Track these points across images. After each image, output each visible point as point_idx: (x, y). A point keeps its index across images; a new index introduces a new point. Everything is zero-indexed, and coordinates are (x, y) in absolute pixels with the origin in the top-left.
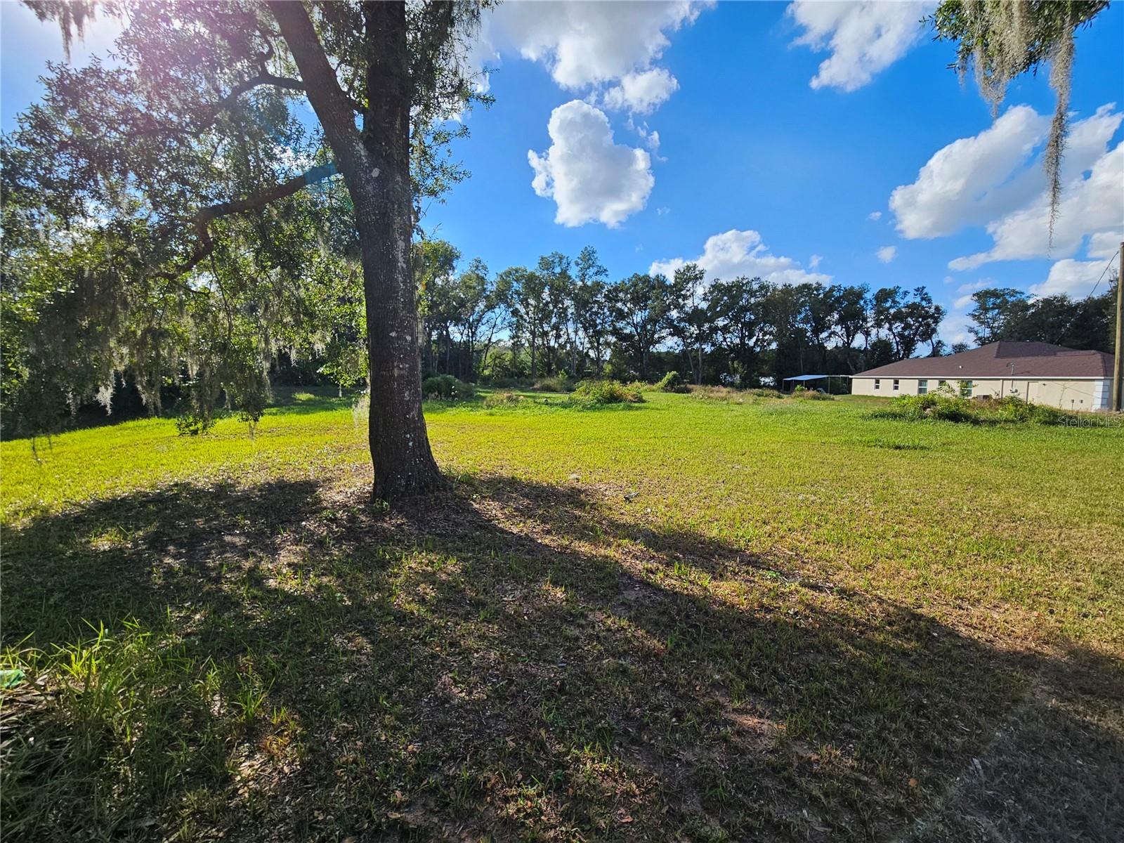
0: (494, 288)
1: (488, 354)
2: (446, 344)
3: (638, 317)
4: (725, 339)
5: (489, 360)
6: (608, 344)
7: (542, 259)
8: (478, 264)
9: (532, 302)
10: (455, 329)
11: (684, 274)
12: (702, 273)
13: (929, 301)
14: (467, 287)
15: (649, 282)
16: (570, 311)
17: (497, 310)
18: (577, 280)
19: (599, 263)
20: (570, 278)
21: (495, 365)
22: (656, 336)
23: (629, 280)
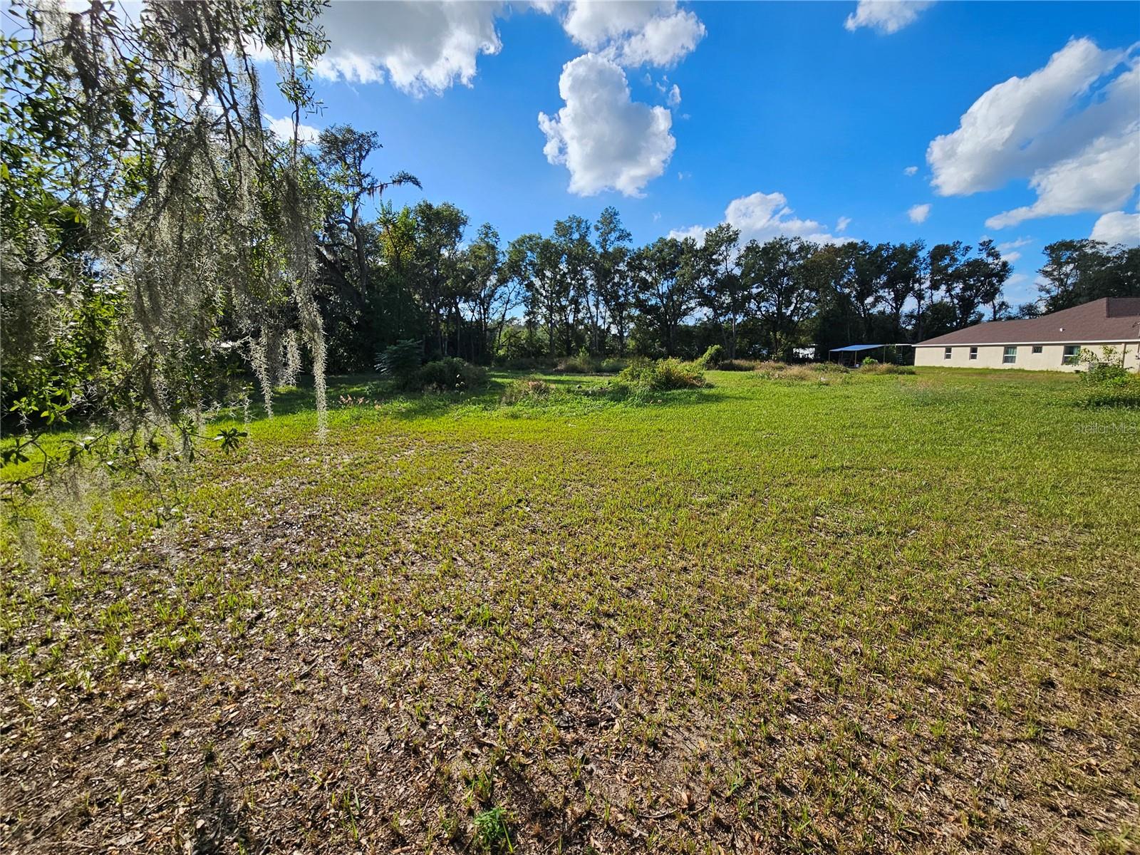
0: (506, 259)
1: (503, 333)
2: (457, 324)
3: (664, 287)
4: (759, 308)
5: (503, 339)
6: (631, 318)
7: (559, 223)
8: (487, 230)
9: (548, 274)
10: (466, 306)
11: (716, 235)
12: (736, 234)
13: (997, 256)
14: (476, 257)
15: (677, 246)
16: (590, 282)
17: (510, 284)
18: (597, 247)
19: (621, 227)
20: (589, 245)
21: (510, 344)
22: (684, 307)
23: (654, 246)
